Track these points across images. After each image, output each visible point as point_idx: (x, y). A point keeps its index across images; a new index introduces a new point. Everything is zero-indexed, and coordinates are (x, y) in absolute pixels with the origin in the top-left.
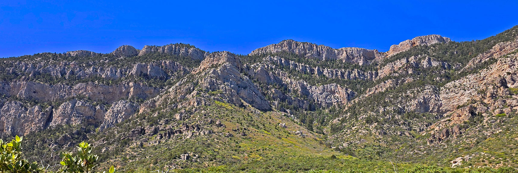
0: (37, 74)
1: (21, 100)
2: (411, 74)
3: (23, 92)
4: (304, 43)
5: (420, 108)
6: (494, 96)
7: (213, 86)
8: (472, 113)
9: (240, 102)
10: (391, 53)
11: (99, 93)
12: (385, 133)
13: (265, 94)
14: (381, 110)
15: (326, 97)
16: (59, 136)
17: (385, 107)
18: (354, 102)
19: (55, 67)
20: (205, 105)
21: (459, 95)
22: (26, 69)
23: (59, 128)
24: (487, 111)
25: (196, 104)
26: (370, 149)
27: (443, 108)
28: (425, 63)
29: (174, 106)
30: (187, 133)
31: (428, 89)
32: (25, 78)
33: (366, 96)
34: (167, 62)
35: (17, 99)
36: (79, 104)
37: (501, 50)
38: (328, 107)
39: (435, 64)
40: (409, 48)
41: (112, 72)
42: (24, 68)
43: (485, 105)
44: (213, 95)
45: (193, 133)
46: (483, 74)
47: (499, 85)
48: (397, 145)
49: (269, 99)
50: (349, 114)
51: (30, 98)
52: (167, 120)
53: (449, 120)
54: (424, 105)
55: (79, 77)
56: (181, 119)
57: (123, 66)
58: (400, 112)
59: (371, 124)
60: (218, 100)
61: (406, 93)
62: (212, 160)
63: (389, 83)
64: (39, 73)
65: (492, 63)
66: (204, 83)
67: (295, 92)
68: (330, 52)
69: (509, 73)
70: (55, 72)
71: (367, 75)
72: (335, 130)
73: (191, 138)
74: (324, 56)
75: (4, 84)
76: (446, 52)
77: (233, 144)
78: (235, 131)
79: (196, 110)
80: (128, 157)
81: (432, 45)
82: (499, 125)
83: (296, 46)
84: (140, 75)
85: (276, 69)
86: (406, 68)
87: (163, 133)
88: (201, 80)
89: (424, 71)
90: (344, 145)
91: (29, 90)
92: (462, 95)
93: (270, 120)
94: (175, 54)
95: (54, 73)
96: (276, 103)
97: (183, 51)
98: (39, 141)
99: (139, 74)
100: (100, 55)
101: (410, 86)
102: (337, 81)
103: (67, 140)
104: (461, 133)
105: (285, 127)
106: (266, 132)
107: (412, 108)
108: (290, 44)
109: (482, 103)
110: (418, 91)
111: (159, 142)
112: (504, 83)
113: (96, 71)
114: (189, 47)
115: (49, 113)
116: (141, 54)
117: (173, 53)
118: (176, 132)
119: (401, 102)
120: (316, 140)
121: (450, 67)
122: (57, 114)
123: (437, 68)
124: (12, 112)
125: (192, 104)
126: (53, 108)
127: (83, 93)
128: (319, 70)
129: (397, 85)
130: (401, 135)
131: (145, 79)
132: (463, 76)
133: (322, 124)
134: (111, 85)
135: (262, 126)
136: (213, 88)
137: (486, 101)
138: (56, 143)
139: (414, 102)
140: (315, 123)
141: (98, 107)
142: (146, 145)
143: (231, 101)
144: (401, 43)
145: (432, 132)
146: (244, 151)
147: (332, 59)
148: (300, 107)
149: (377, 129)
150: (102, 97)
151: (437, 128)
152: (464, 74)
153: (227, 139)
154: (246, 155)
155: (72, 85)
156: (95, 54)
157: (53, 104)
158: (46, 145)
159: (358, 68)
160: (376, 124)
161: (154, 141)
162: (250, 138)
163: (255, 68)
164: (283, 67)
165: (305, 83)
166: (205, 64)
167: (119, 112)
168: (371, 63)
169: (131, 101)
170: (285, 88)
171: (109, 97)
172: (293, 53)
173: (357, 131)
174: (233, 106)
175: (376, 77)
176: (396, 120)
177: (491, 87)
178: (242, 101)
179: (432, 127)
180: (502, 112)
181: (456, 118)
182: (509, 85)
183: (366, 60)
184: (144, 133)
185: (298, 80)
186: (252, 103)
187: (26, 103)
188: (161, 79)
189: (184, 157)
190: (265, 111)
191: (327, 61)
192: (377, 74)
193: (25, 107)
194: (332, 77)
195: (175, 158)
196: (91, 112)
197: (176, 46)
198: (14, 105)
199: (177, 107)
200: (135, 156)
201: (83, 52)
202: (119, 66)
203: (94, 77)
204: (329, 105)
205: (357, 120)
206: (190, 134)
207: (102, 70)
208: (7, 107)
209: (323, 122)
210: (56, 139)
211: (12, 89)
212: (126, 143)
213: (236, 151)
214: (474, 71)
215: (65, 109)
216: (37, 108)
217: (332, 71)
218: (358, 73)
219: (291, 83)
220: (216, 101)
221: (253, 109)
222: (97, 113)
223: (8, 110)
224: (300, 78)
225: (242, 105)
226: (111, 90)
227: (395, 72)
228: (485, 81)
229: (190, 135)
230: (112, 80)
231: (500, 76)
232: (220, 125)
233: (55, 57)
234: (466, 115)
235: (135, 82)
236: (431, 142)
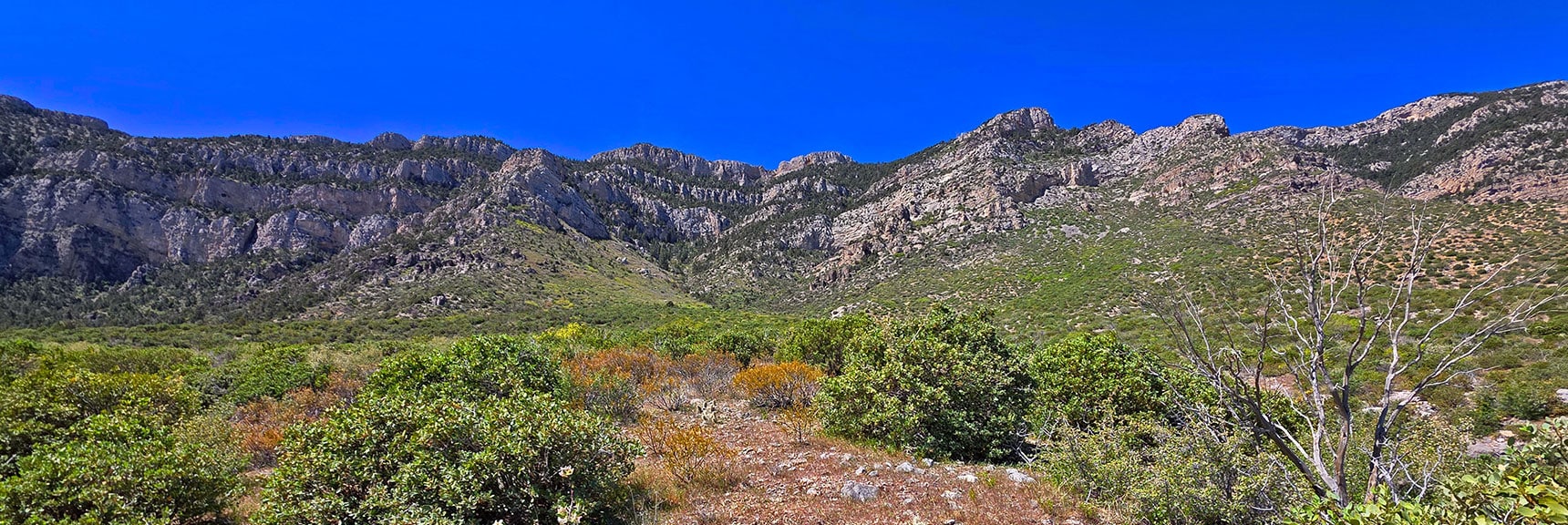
0: (227, 167)
1: (197, 206)
2: (801, 199)
3: (203, 194)
4: (666, 150)
5: (807, 244)
6: (892, 231)
7: (514, 198)
8: (866, 251)
9: (557, 224)
10: (780, 173)
11: (339, 202)
12: (761, 275)
13: (602, 217)
14: (759, 244)
15: (692, 225)
16: (264, 266)
17: (764, 240)
18: (728, 232)
19: (263, 156)
20: (499, 224)
21: (855, 228)
22: (209, 158)
23: (266, 253)
24: (883, 249)
25: (483, 222)
26: (739, 295)
27: (835, 245)
28: (818, 186)
29: (449, 226)
30: (462, 266)
31: (819, 220)
32: (205, 172)
33: (743, 225)
34: (455, 162)
35: (190, 204)
36: (302, 217)
37: (907, 174)
38: (694, 239)
39: (830, 188)
40: (802, 167)
41: (361, 170)
42: (205, 156)
43: (883, 241)
44: (514, 211)
45: (470, 266)
46: (884, 204)
47: (899, 217)
48: (773, 290)
49: (607, 224)
50: (719, 249)
51: (215, 205)
52: (434, 246)
53: (839, 259)
54: (813, 240)
55: (306, 175)
56: (456, 245)
57: (381, 162)
58: (783, 247)
59: (745, 261)
60: (521, 219)
61: (792, 223)
62: (486, 307)
63: (772, 210)
64: (233, 166)
65: (896, 190)
66: (501, 194)
67: (650, 215)
68: (701, 163)
69: (912, 203)
70: (264, 164)
71: (749, 198)
72: (699, 269)
73: (466, 273)
74: (694, 170)
75: (164, 179)
76: (845, 175)
77: (534, 284)
78: (542, 264)
79: (482, 233)
80: (359, 300)
81: (830, 165)
82: (895, 267)
83: (656, 153)
84: (409, 179)
85: (623, 182)
86: (795, 191)
87: (423, 264)
88: (497, 188)
89: (817, 196)
90: (706, 289)
91: (213, 189)
92: (858, 229)
93: (604, 253)
94: (471, 150)
95: (260, 167)
96: (618, 229)
97: (483, 146)
98: (229, 273)
99: (407, 176)
100: (349, 145)
101: (797, 214)
102: (708, 205)
103: (280, 272)
104: (850, 276)
105: (626, 262)
106: (592, 268)
107: (798, 243)
108: (646, 149)
109: (879, 238)
110: (807, 222)
111: (417, 278)
112: (906, 214)
113: (335, 168)
114: (493, 142)
115: (250, 229)
116: (416, 147)
117: (468, 149)
118: (445, 263)
119: (784, 235)
120: (669, 282)
121: (848, 194)
122: (263, 232)
123: (832, 193)
124: (182, 225)
125: (477, 222)
126: (257, 221)
127: (310, 200)
128: (685, 188)
129: (782, 213)
130: (780, 277)
131: (418, 185)
132: (861, 205)
133: (682, 261)
134: (359, 191)
135: (587, 261)
136: (514, 200)
137: (883, 236)
138: (259, 276)
139: (801, 236)
140: (675, 259)
141: (337, 224)
142: (393, 281)
143: (543, 222)
144: (793, 160)
145: (817, 274)
146: (548, 295)
147: (704, 176)
148: (655, 236)
149: (751, 270)
150: (344, 207)
151: (823, 269)
152: (863, 203)
153: (526, 276)
154: (550, 300)
155: (292, 187)
156: (339, 143)
157: (258, 215)
158: (240, 279)
159: (737, 189)
160: (751, 262)
161: (408, 276)
162: (563, 276)
163: (591, 178)
164: (635, 181)
165: (664, 205)
166: (509, 167)
167: (371, 232)
168: (754, 183)
169: (392, 217)
170: (635, 210)
171: (357, 208)
172: (650, 163)
173: (725, 271)
174: (546, 229)
175: (759, 202)
176: (776, 258)
177: (891, 219)
178: (562, 223)
179: (818, 267)
180: (901, 251)
181: (847, 257)
182: (912, 218)
183: (748, 179)
184: (394, 264)
185: (655, 199)
186: (579, 228)
187: (208, 211)
188: (444, 186)
189: (436, 301)
190: (598, 239)
191: (697, 176)
192: (761, 198)
193: (206, 219)
194: (703, 198)
195: (420, 302)
196: (324, 231)
197: (472, 139)
198: (183, 213)
199: (454, 227)
200: (372, 299)
201: (318, 138)
202: (374, 162)
203: (332, 177)
204: (695, 236)
205: (727, 257)
206: (466, 267)
207: (344, 166)
208: (171, 217)
209: (684, 259)
210: (259, 270)
211: (180, 188)
212: (360, 278)
213: (535, 293)
214: (875, 199)
215: (277, 223)
216: (226, 220)
217: (703, 191)
218: (738, 195)
219: (644, 203)
220: (518, 221)
221: (577, 235)
222: (335, 233)
223: (174, 222)
224: (658, 198)
225: (560, 229)
226: (359, 198)
227: (783, 196)
228: (886, 212)
229: (465, 270)
230: (362, 184)
231: (902, 205)
232: (518, 256)
233: (268, 142)
234: (858, 253)
235: (399, 188)
236: (815, 286)
